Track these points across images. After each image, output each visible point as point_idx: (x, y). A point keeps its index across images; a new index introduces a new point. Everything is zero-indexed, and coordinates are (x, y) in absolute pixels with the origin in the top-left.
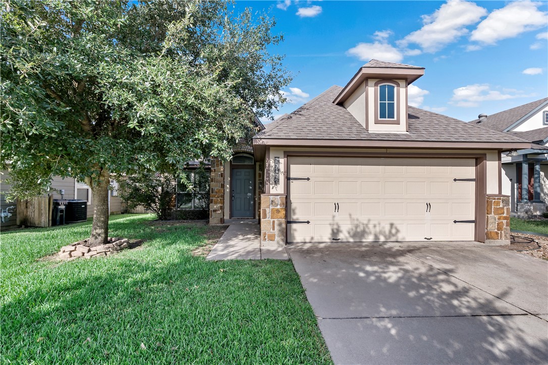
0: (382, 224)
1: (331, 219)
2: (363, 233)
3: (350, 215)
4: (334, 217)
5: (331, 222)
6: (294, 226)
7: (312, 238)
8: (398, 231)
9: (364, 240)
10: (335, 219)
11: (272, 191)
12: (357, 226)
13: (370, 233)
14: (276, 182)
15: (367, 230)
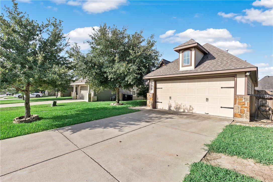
0: (187, 106)
1: (169, 102)
2: (179, 108)
3: (175, 101)
4: (169, 101)
5: (169, 103)
6: (158, 103)
7: (163, 108)
8: (193, 109)
9: (179, 111)
10: (170, 102)
11: (151, 92)
12: (177, 105)
13: (182, 108)
14: (152, 89)
15: (181, 107)
